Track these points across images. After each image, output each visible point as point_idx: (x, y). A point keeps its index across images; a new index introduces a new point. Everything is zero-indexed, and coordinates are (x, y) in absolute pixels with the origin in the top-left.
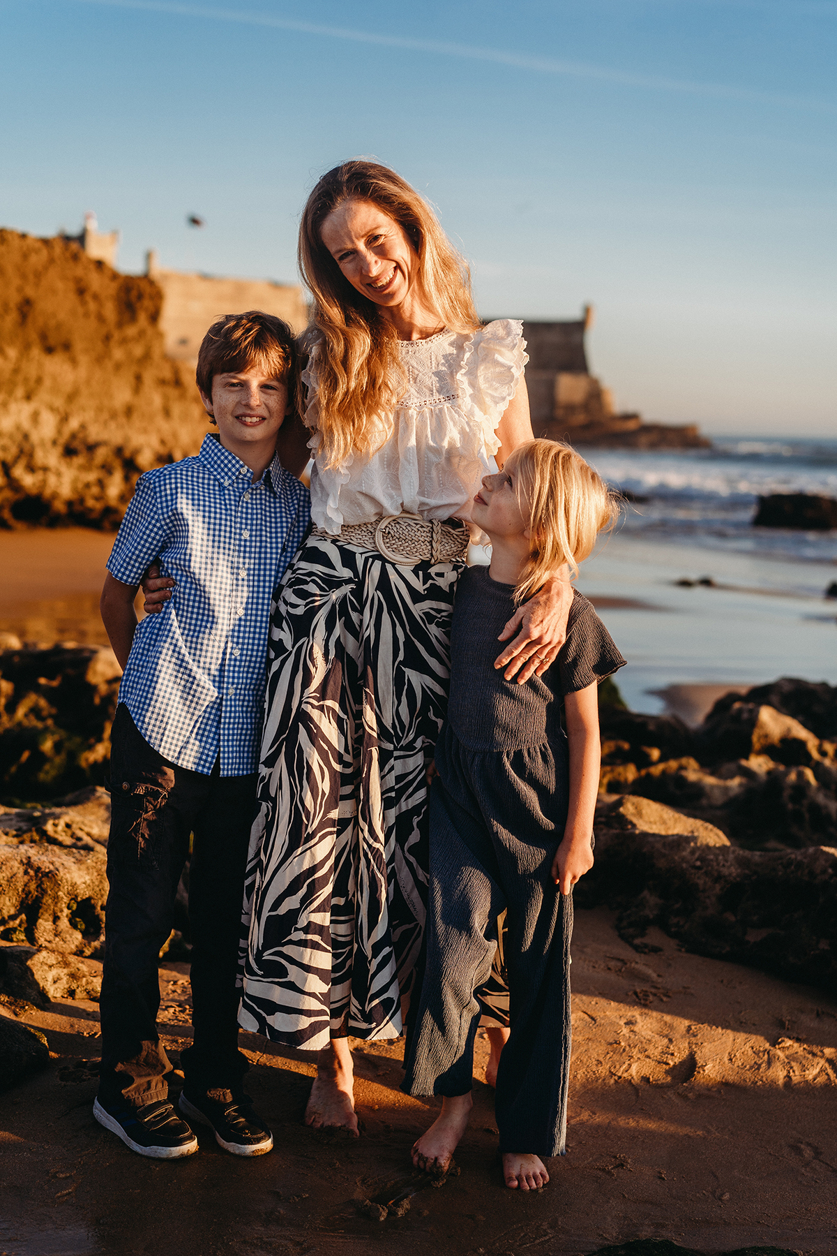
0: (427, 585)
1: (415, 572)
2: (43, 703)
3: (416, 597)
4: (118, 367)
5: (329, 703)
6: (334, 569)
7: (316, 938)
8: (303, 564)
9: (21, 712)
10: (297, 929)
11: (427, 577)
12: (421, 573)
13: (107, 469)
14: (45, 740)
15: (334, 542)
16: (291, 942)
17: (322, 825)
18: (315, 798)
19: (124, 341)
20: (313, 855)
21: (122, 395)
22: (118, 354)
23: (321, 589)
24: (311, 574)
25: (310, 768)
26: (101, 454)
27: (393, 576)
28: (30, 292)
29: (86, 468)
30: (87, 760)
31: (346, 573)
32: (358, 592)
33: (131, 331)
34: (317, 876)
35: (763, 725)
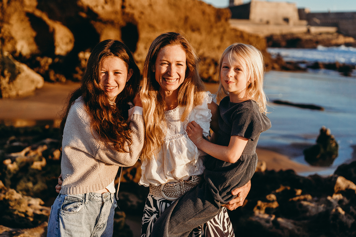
4: (215, 35)
6: (152, 207)
13: (209, 65)
15: (152, 196)
19: (217, 27)
21: (216, 42)
22: (215, 31)
23: (149, 215)
26: (208, 61)
28: (188, 14)
29: (203, 65)
33: (219, 24)
35: (338, 184)
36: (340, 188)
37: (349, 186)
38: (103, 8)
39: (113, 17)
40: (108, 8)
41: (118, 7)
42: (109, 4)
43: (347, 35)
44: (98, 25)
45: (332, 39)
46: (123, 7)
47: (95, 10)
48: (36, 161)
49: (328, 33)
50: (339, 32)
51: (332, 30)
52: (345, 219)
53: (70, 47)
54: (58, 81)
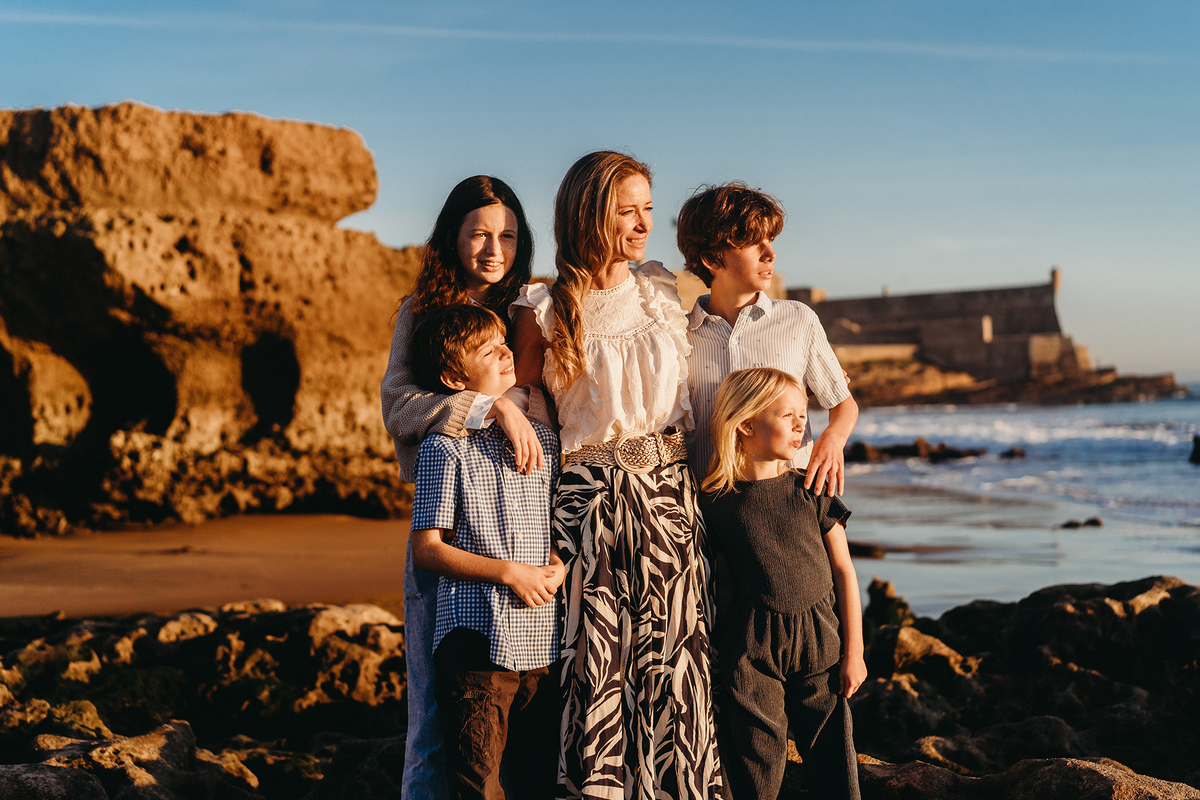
0: (659, 485)
1: (650, 475)
2: (268, 657)
3: (651, 494)
5: (602, 589)
6: (589, 484)
7: (611, 777)
8: (563, 487)
9: (248, 667)
10: (595, 772)
11: (660, 479)
12: (654, 476)
14: (263, 689)
15: (583, 464)
16: (590, 783)
17: (606, 687)
18: (598, 665)
20: (602, 711)
23: (581, 502)
24: (573, 493)
25: (591, 642)
27: (633, 481)
30: (300, 706)
31: (599, 484)
32: (611, 497)
34: (606, 727)
35: (903, 645)
36: (908, 654)
37: (931, 647)
38: (183, 290)
39: (216, 317)
40: (199, 289)
41: (232, 286)
42: (201, 278)
43: (947, 368)
44: (168, 347)
45: (905, 382)
46: (246, 285)
47: (159, 296)
48: (75, 660)
49: (889, 363)
50: (923, 358)
51: (902, 352)
52: (919, 708)
53: (78, 421)
54: (44, 528)
